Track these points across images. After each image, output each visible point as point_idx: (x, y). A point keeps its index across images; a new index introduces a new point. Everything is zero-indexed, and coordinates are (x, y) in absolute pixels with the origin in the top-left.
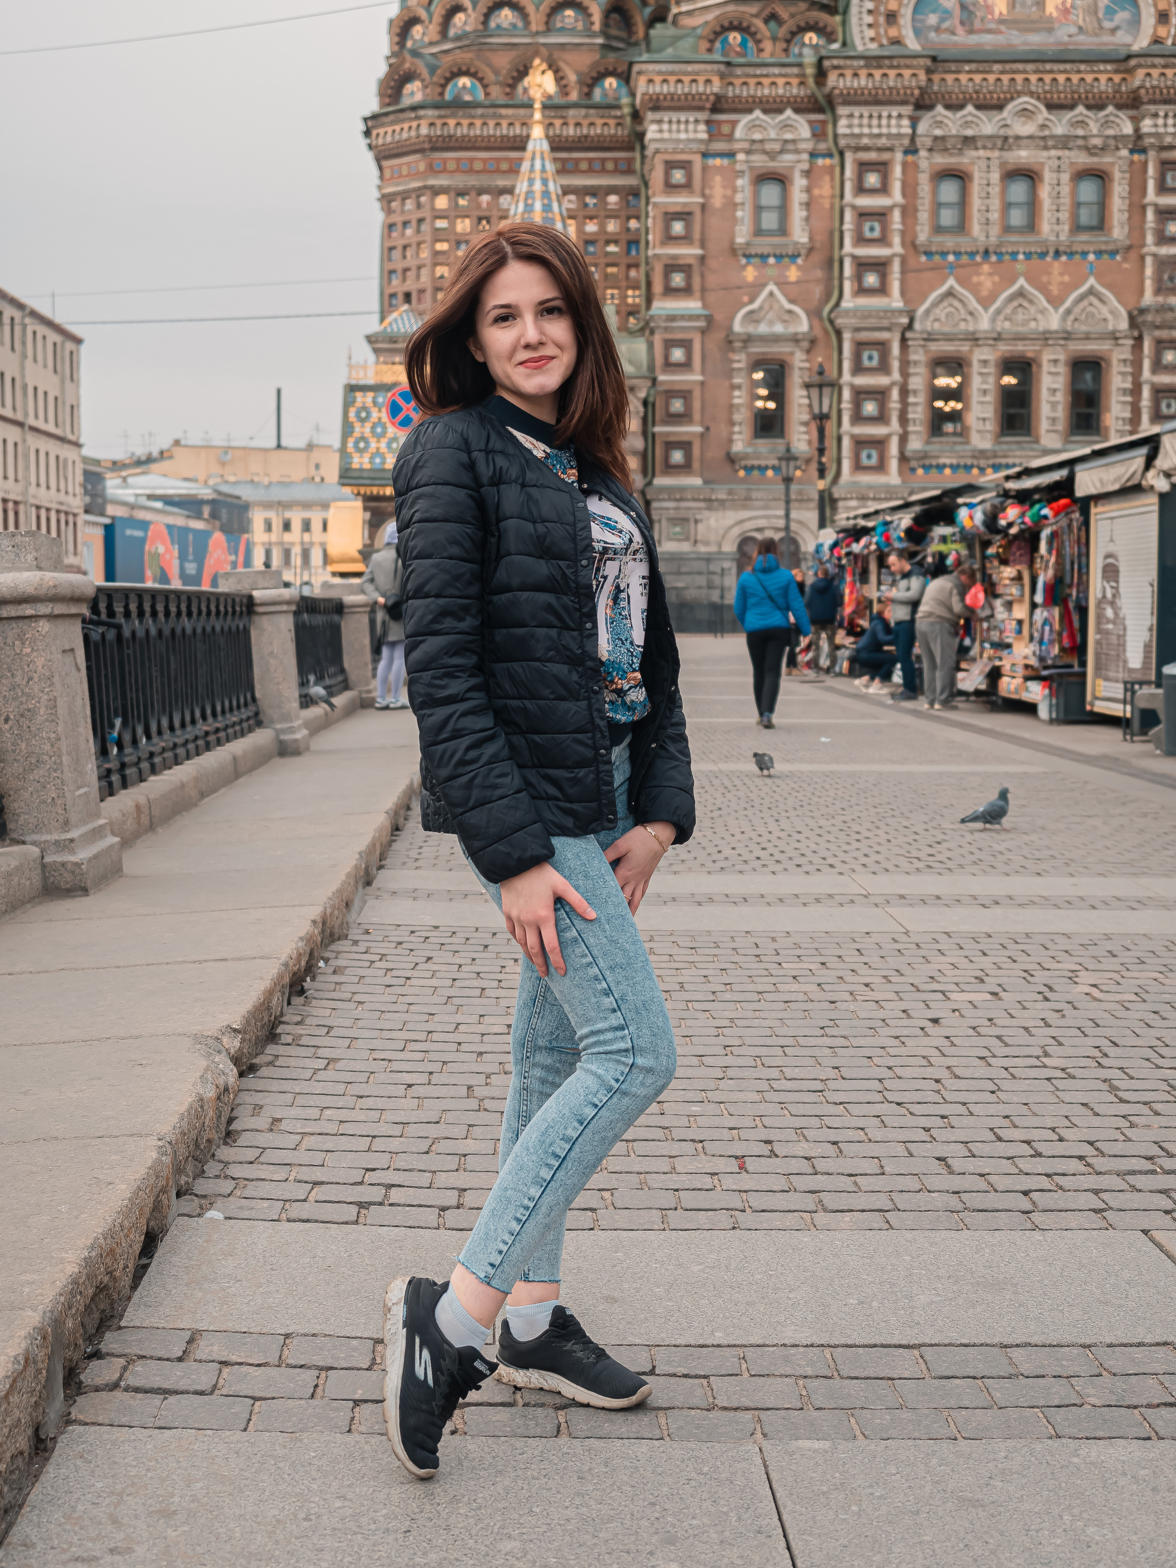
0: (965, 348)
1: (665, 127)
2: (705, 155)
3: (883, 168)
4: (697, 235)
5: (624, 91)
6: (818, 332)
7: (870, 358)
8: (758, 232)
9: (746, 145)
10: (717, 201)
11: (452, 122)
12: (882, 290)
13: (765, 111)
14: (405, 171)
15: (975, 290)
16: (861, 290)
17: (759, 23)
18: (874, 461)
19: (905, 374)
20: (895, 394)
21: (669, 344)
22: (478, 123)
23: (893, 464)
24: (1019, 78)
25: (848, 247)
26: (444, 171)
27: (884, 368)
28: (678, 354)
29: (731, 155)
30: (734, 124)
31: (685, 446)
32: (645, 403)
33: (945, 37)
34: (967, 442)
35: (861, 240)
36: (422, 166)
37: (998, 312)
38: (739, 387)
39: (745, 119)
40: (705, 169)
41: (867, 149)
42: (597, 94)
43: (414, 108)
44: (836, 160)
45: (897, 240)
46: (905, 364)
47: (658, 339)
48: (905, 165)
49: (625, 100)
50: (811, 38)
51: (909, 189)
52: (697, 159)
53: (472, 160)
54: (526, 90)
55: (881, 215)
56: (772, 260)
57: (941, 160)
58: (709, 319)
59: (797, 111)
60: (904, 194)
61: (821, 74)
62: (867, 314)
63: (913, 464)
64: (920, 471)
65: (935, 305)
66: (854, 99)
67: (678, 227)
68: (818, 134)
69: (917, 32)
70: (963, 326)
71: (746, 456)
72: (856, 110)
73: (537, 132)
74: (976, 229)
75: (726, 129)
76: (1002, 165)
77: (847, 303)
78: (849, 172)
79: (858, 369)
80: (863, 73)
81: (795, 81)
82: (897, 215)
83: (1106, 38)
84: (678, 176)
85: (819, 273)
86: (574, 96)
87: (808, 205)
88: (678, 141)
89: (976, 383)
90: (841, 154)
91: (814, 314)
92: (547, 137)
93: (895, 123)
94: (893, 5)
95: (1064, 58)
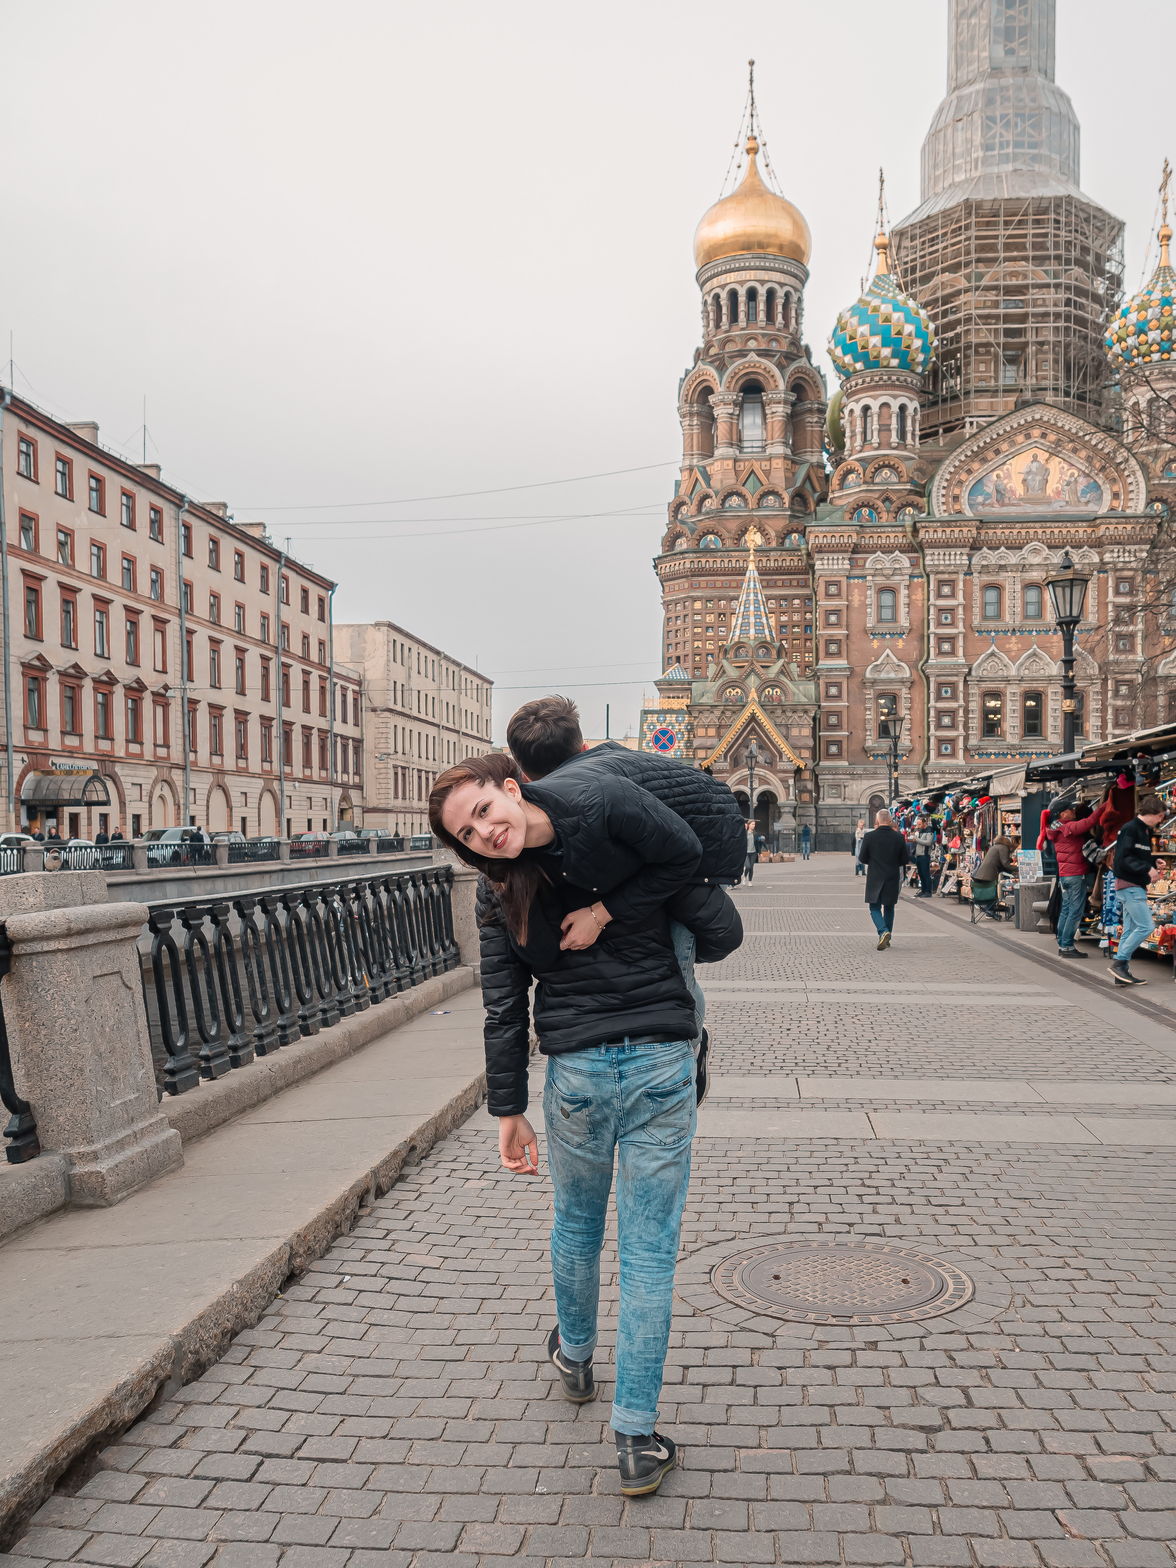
0: (1002, 685)
1: (825, 562)
2: (848, 577)
3: (952, 583)
4: (844, 623)
5: (803, 540)
6: (915, 677)
7: (946, 692)
8: (880, 620)
9: (872, 572)
10: (856, 603)
11: (703, 560)
12: (953, 653)
13: (883, 553)
14: (677, 588)
15: (1007, 652)
16: (940, 653)
17: (879, 503)
18: (949, 751)
19: (966, 701)
20: (961, 712)
21: (828, 685)
22: (719, 560)
23: (961, 753)
24: (1031, 531)
25: (932, 629)
26: (699, 587)
27: (954, 697)
28: (833, 691)
29: (864, 577)
30: (865, 560)
31: (839, 743)
32: (814, 719)
33: (988, 509)
34: (1005, 740)
35: (939, 624)
36: (686, 586)
37: (1021, 665)
38: (870, 709)
39: (872, 557)
40: (849, 585)
41: (943, 573)
42: (787, 541)
43: (682, 553)
44: (925, 579)
45: (961, 625)
46: (966, 695)
47: (822, 682)
48: (965, 581)
49: (803, 547)
50: (909, 510)
51: (968, 595)
52: (844, 581)
53: (715, 581)
54: (746, 542)
55: (952, 610)
56: (888, 636)
57: (986, 579)
58: (851, 670)
59: (902, 552)
60: (964, 599)
61: (915, 531)
62: (944, 667)
63: (973, 753)
64: (976, 757)
65: (984, 661)
66: (934, 545)
67: (833, 619)
68: (915, 565)
69: (971, 506)
70: (1000, 673)
71: (874, 749)
72: (936, 551)
73: (752, 566)
74: (1007, 618)
75: (860, 563)
76: (1022, 581)
77: (933, 661)
78: (932, 587)
79: (939, 698)
80: (940, 530)
81: (900, 535)
82: (960, 610)
83: (1083, 508)
84: (833, 589)
85: (916, 643)
86: (774, 544)
87: (909, 605)
88: (833, 570)
89: (1009, 706)
90: (928, 576)
91: (913, 666)
92: (758, 568)
93: (959, 558)
94: (957, 491)
95: (1057, 520)
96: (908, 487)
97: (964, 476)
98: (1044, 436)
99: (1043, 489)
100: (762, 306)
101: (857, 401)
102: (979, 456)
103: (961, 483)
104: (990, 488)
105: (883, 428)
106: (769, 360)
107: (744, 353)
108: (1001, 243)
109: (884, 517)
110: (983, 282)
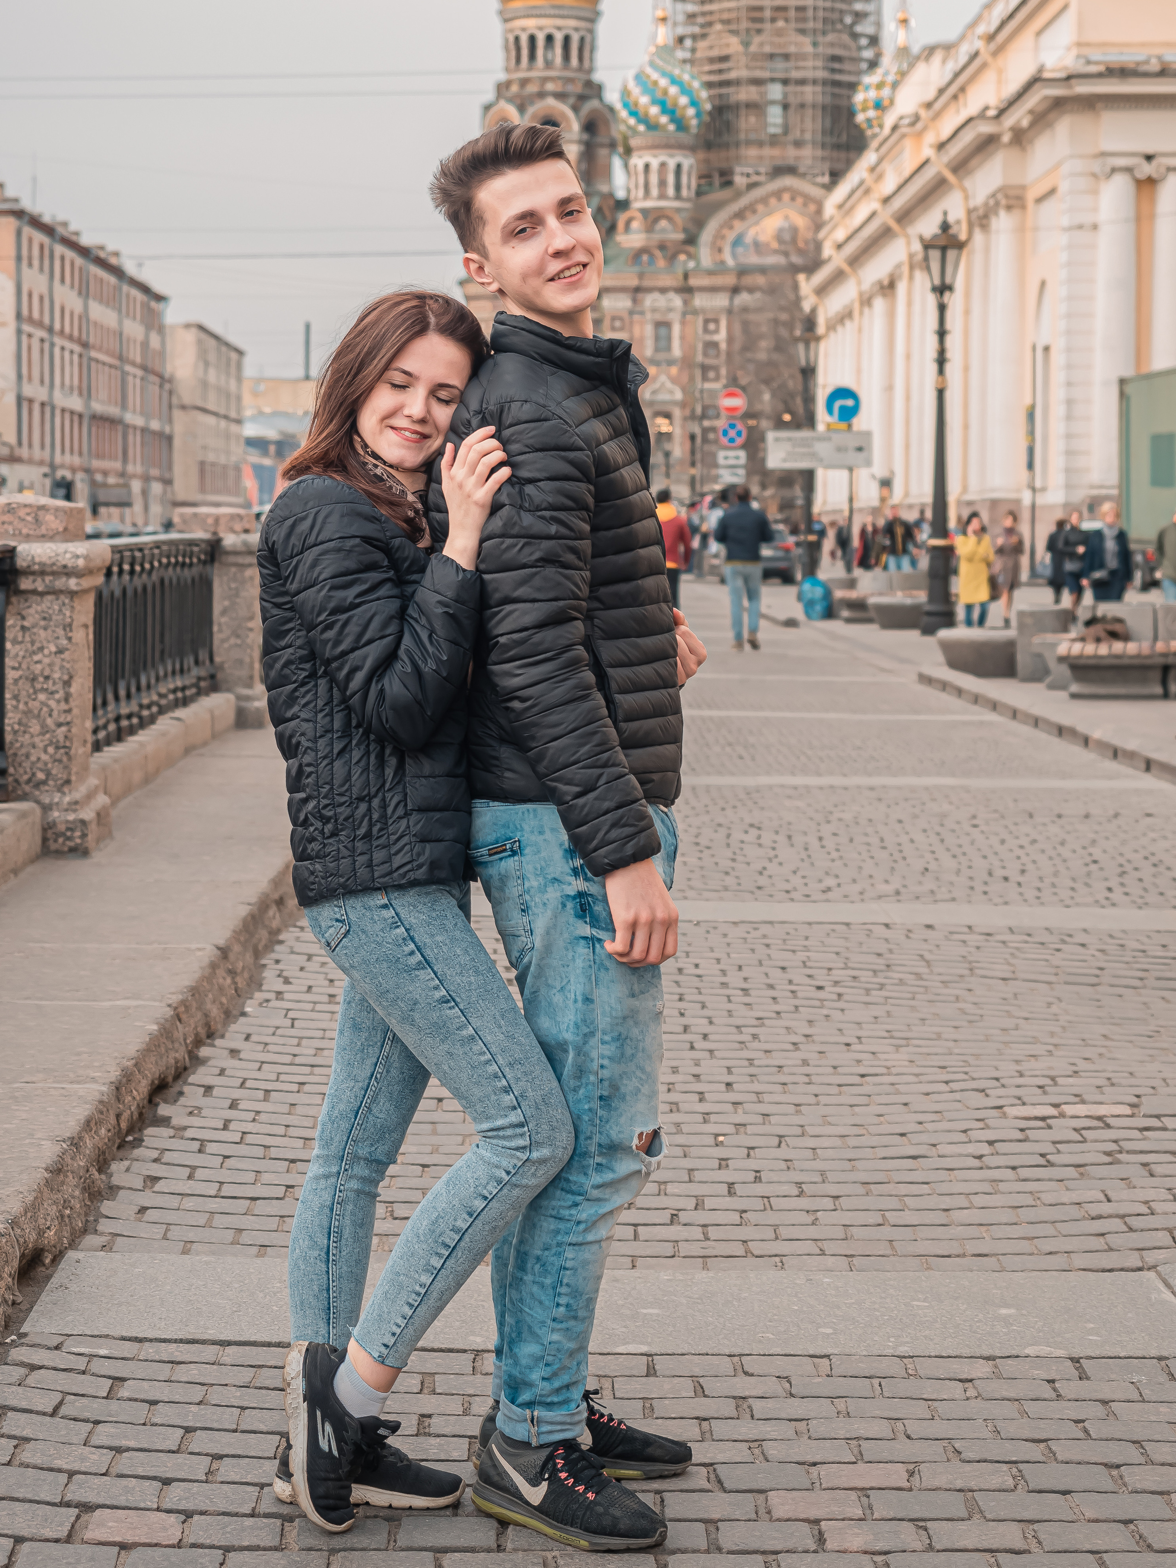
1: (612, 300)
2: (630, 313)
3: (716, 321)
6: (687, 399)
7: (711, 413)
8: (656, 350)
9: (650, 309)
10: (636, 335)
13: (660, 293)
16: (706, 380)
17: (657, 250)
24: (783, 279)
25: (700, 359)
29: (642, 313)
30: (645, 298)
33: (747, 259)
35: (705, 356)
39: (650, 297)
40: (630, 320)
41: (708, 312)
44: (694, 317)
45: (724, 356)
48: (727, 320)
50: (682, 257)
51: (730, 331)
52: (626, 316)
55: (716, 344)
56: (663, 365)
57: (746, 318)
59: (675, 293)
60: (726, 334)
61: (686, 276)
66: (702, 289)
68: (685, 303)
69: (734, 255)
72: (703, 294)
75: (640, 300)
77: (700, 386)
78: (700, 323)
79: (705, 418)
80: (706, 277)
81: (674, 279)
82: (724, 343)
85: (687, 371)
87: (682, 337)
88: (618, 307)
90: (696, 314)
91: (684, 390)
93: (721, 301)
94: (721, 244)
96: (682, 236)
97: (727, 232)
98: (793, 199)
100: (558, 50)
101: (641, 157)
102: (740, 215)
103: (724, 237)
105: (662, 183)
106: (564, 102)
107: (542, 95)
108: (768, 14)
109: (661, 263)
110: (753, 48)
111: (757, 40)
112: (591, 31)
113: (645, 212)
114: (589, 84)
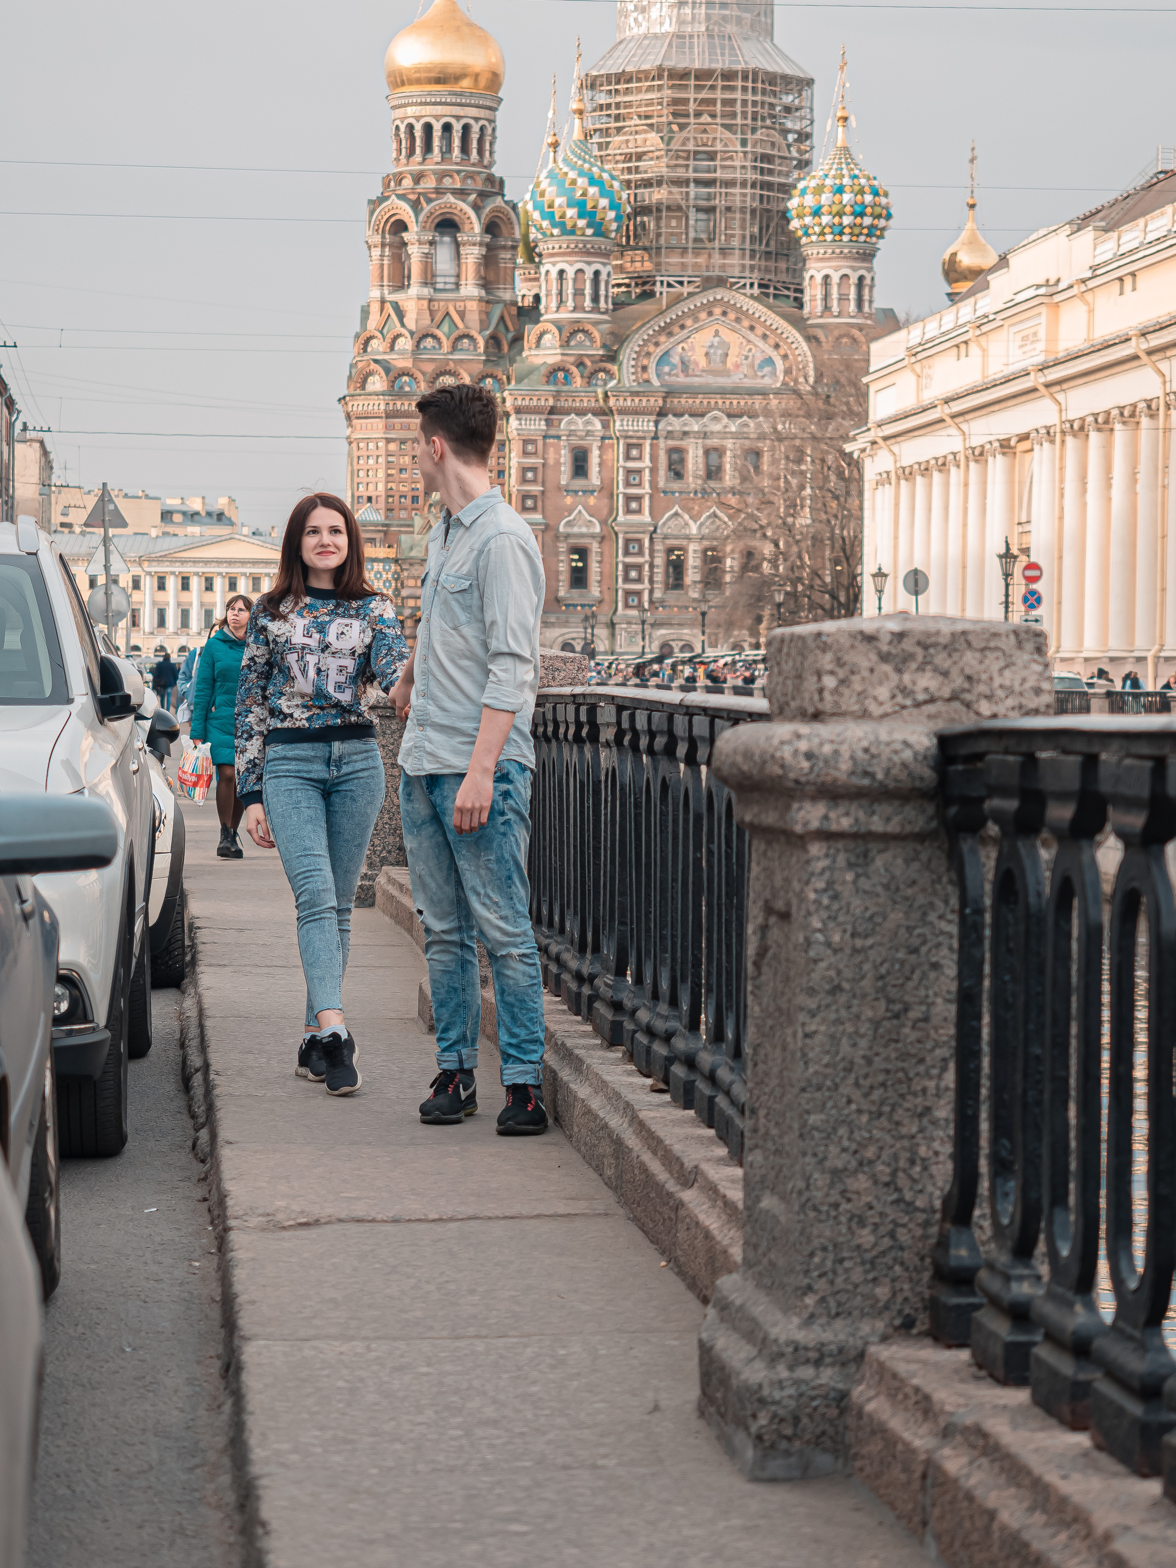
0: (684, 543)
1: (523, 422)
2: (544, 437)
3: (639, 446)
4: (540, 479)
6: (605, 533)
7: (633, 548)
8: (573, 478)
9: (566, 432)
10: (551, 462)
11: (399, 403)
12: (639, 511)
13: (577, 415)
14: (370, 427)
15: (689, 512)
16: (628, 511)
17: (574, 368)
18: (635, 603)
19: (651, 556)
20: (647, 567)
23: (646, 605)
24: (713, 402)
25: (621, 489)
26: (394, 429)
27: (641, 553)
29: (558, 437)
30: (560, 421)
33: (673, 379)
34: (686, 593)
35: (628, 485)
36: (381, 426)
37: (701, 525)
38: (562, 561)
39: (566, 419)
40: (545, 444)
41: (631, 437)
43: (377, 394)
44: (615, 442)
45: (647, 485)
46: (652, 551)
48: (651, 445)
50: (602, 375)
51: (654, 458)
52: (540, 440)
55: (639, 472)
56: (580, 494)
57: (671, 443)
58: (546, 524)
59: (594, 415)
60: (651, 461)
61: (606, 396)
62: (631, 525)
63: (657, 605)
64: (660, 609)
65: (668, 520)
66: (622, 412)
67: (530, 475)
68: (605, 426)
69: (658, 376)
70: (683, 531)
71: (565, 599)
72: (625, 417)
74: (690, 480)
75: (556, 423)
76: (704, 446)
77: (621, 518)
78: (622, 448)
79: (627, 553)
80: (629, 398)
81: (593, 400)
82: (647, 472)
83: (759, 381)
84: (530, 448)
85: (606, 501)
87: (600, 465)
88: (530, 429)
89: (690, 561)
90: (618, 439)
91: (603, 523)
93: (646, 425)
94: (645, 362)
95: (735, 391)
96: (601, 352)
97: (651, 348)
98: (724, 314)
99: (724, 362)
100: (457, 142)
101: (554, 264)
102: (667, 330)
103: (648, 354)
104: (676, 360)
105: (579, 293)
106: (464, 201)
107: (440, 191)
108: (692, 107)
109: (578, 382)
110: (675, 146)
111: (679, 137)
112: (491, 121)
113: (559, 326)
114: (490, 179)
